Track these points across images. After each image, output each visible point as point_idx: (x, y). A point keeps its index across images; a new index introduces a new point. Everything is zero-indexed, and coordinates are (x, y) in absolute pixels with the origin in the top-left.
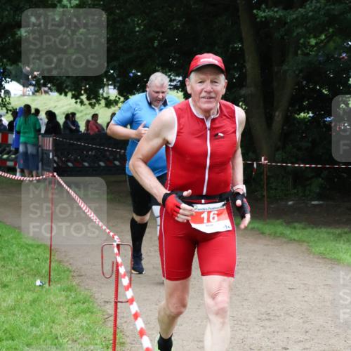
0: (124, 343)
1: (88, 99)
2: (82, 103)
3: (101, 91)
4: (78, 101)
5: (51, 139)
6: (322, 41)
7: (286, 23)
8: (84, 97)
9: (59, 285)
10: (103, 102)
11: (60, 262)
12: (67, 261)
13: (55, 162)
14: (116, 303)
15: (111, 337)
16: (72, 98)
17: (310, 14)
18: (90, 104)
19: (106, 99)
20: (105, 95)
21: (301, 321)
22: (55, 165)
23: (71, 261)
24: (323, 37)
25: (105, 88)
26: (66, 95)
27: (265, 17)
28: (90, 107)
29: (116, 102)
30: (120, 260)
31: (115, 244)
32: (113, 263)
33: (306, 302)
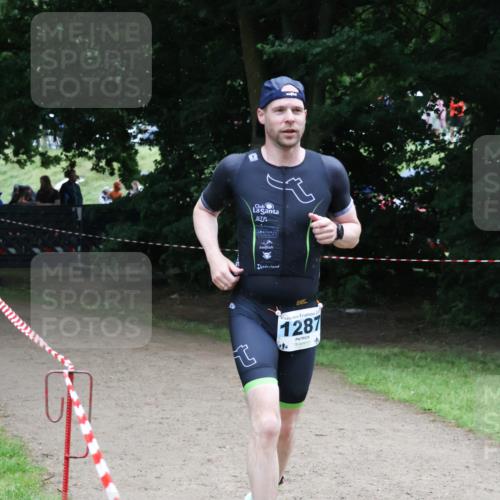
1: (16, 154)
2: (7, 160)
4: (2, 156)
6: (359, 81)
8: (9, 151)
10: (37, 159)
14: (67, 459)
18: (19, 162)
19: (43, 155)
20: (41, 150)
21: (334, 482)
24: (360, 75)
25: (41, 140)
28: (17, 166)
29: (57, 160)
30: (74, 396)
31: (66, 372)
32: (63, 400)
33: (340, 454)
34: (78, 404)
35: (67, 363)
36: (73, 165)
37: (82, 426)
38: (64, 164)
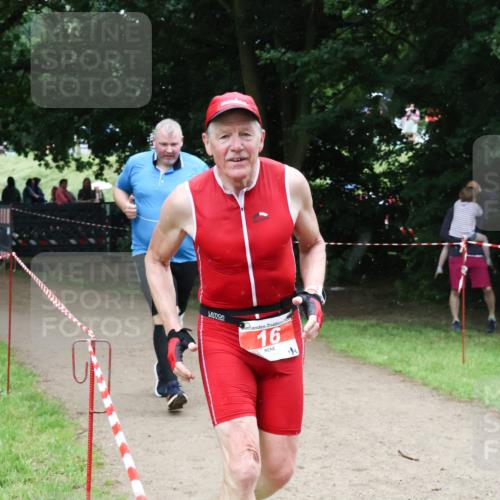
0: (102, 464)
1: (55, 160)
2: (47, 165)
3: (71, 151)
4: (43, 162)
5: (8, 211)
7: (296, 67)
8: (49, 158)
9: (20, 393)
10: (73, 164)
11: (21, 364)
12: (30, 364)
13: (13, 239)
14: (91, 414)
15: (86, 457)
16: (35, 159)
17: (326, 56)
18: (58, 167)
19: (77, 160)
20: (76, 156)
21: (320, 433)
22: (14, 243)
23: (35, 363)
25: (76, 148)
26: (26, 156)
27: (270, 59)
28: (56, 170)
29: (90, 165)
30: (95, 360)
31: (89, 341)
32: (87, 364)
33: (325, 409)
34: (97, 367)
35: (90, 332)
36: (102, 169)
37: (99, 384)
38: (95, 168)
